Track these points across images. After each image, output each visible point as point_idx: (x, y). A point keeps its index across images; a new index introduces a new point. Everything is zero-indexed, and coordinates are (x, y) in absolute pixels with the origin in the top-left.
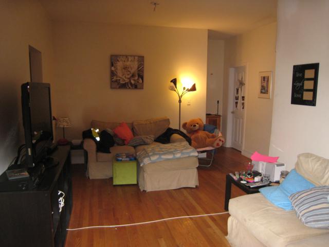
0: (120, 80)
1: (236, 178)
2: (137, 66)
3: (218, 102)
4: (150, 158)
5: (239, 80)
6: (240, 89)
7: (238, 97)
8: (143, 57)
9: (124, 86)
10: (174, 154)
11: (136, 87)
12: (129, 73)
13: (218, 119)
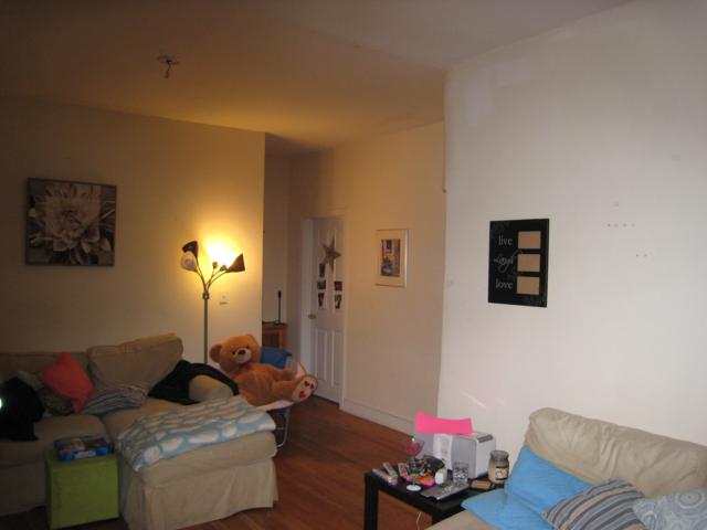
0: (51, 243)
1: (391, 479)
2: (98, 208)
3: (280, 294)
4: (161, 448)
5: (325, 246)
6: (328, 266)
7: (325, 282)
8: (115, 187)
9: (62, 259)
10: (220, 431)
11: (94, 260)
12: (76, 225)
13: (281, 332)
